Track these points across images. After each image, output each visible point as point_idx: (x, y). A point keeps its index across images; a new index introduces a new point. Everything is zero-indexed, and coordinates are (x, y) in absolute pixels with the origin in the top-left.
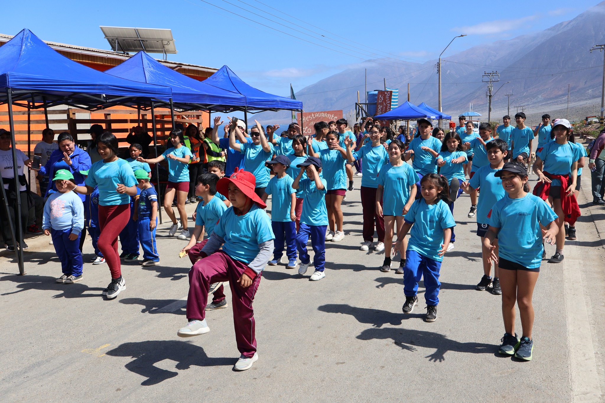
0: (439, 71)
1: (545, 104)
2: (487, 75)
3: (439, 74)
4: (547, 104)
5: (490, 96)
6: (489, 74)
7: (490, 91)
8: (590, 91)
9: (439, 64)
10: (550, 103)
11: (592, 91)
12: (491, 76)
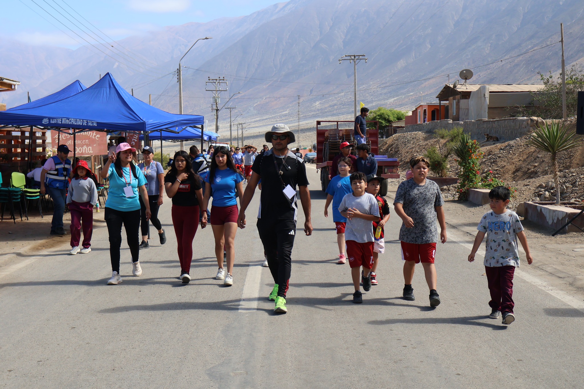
0: (179, 79)
1: (259, 120)
2: (212, 81)
3: (180, 84)
4: (263, 120)
5: (217, 110)
6: (215, 81)
7: (217, 103)
8: (317, 103)
9: (179, 70)
10: (266, 119)
11: (320, 103)
12: (217, 83)
